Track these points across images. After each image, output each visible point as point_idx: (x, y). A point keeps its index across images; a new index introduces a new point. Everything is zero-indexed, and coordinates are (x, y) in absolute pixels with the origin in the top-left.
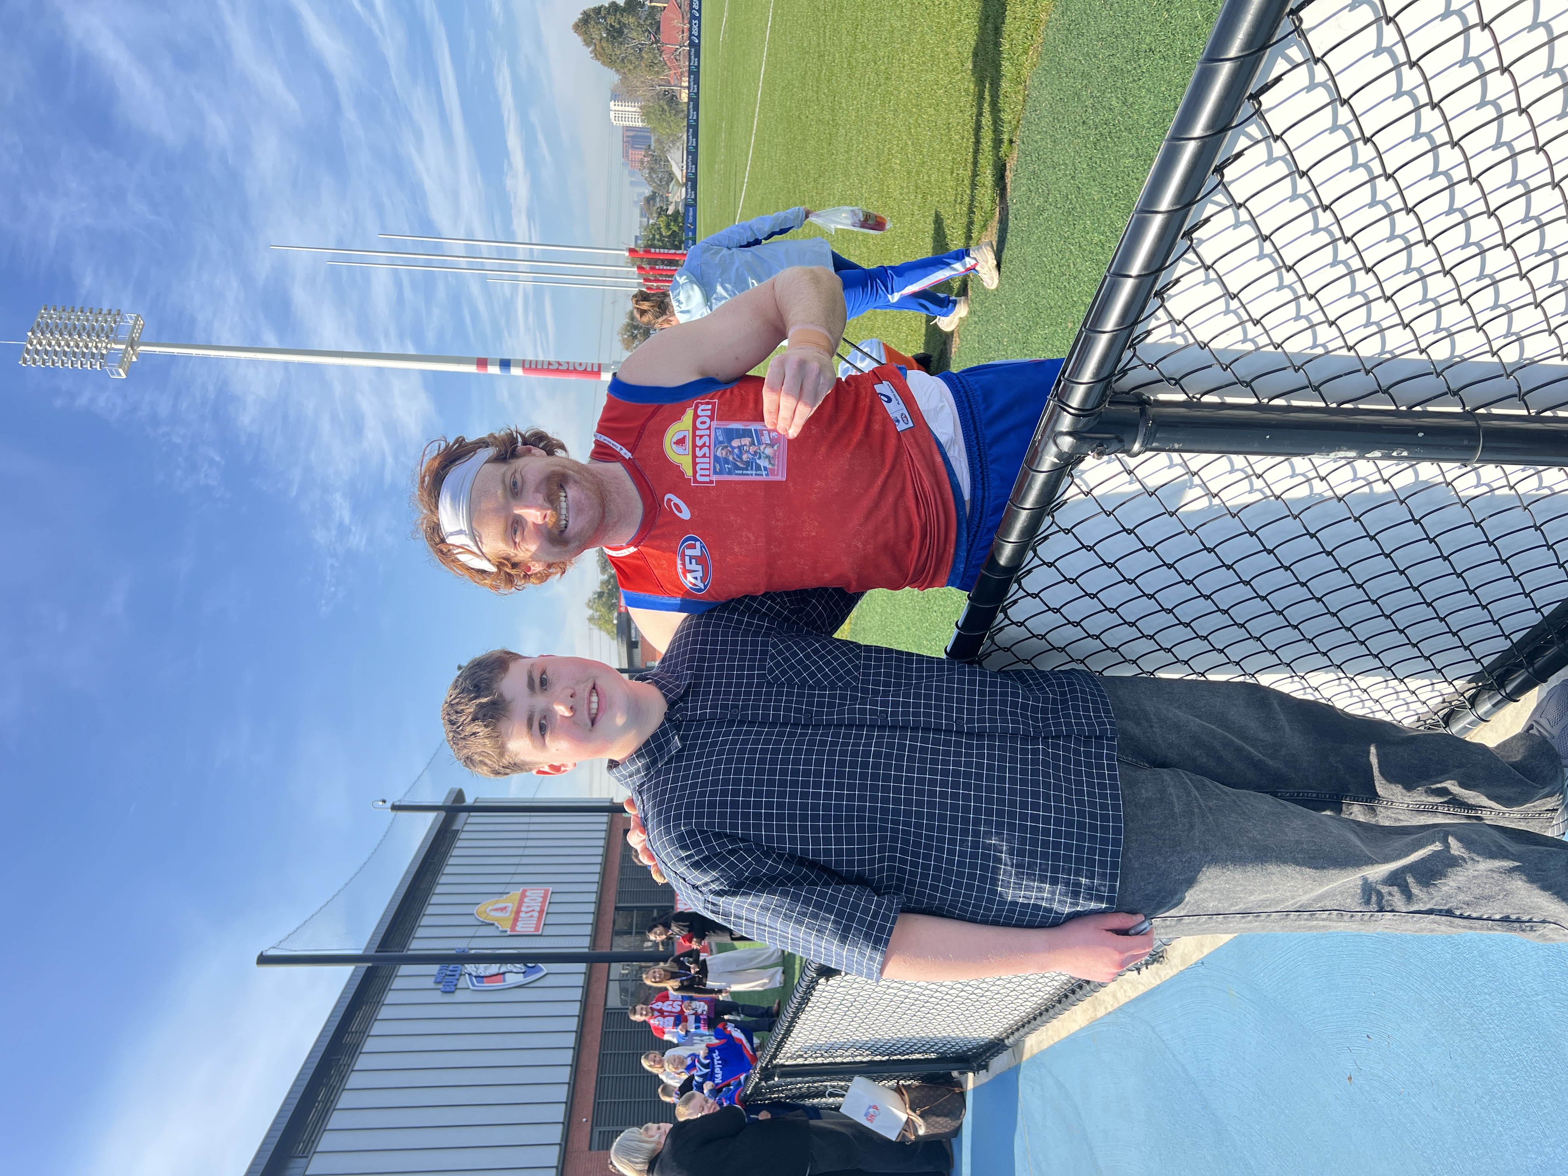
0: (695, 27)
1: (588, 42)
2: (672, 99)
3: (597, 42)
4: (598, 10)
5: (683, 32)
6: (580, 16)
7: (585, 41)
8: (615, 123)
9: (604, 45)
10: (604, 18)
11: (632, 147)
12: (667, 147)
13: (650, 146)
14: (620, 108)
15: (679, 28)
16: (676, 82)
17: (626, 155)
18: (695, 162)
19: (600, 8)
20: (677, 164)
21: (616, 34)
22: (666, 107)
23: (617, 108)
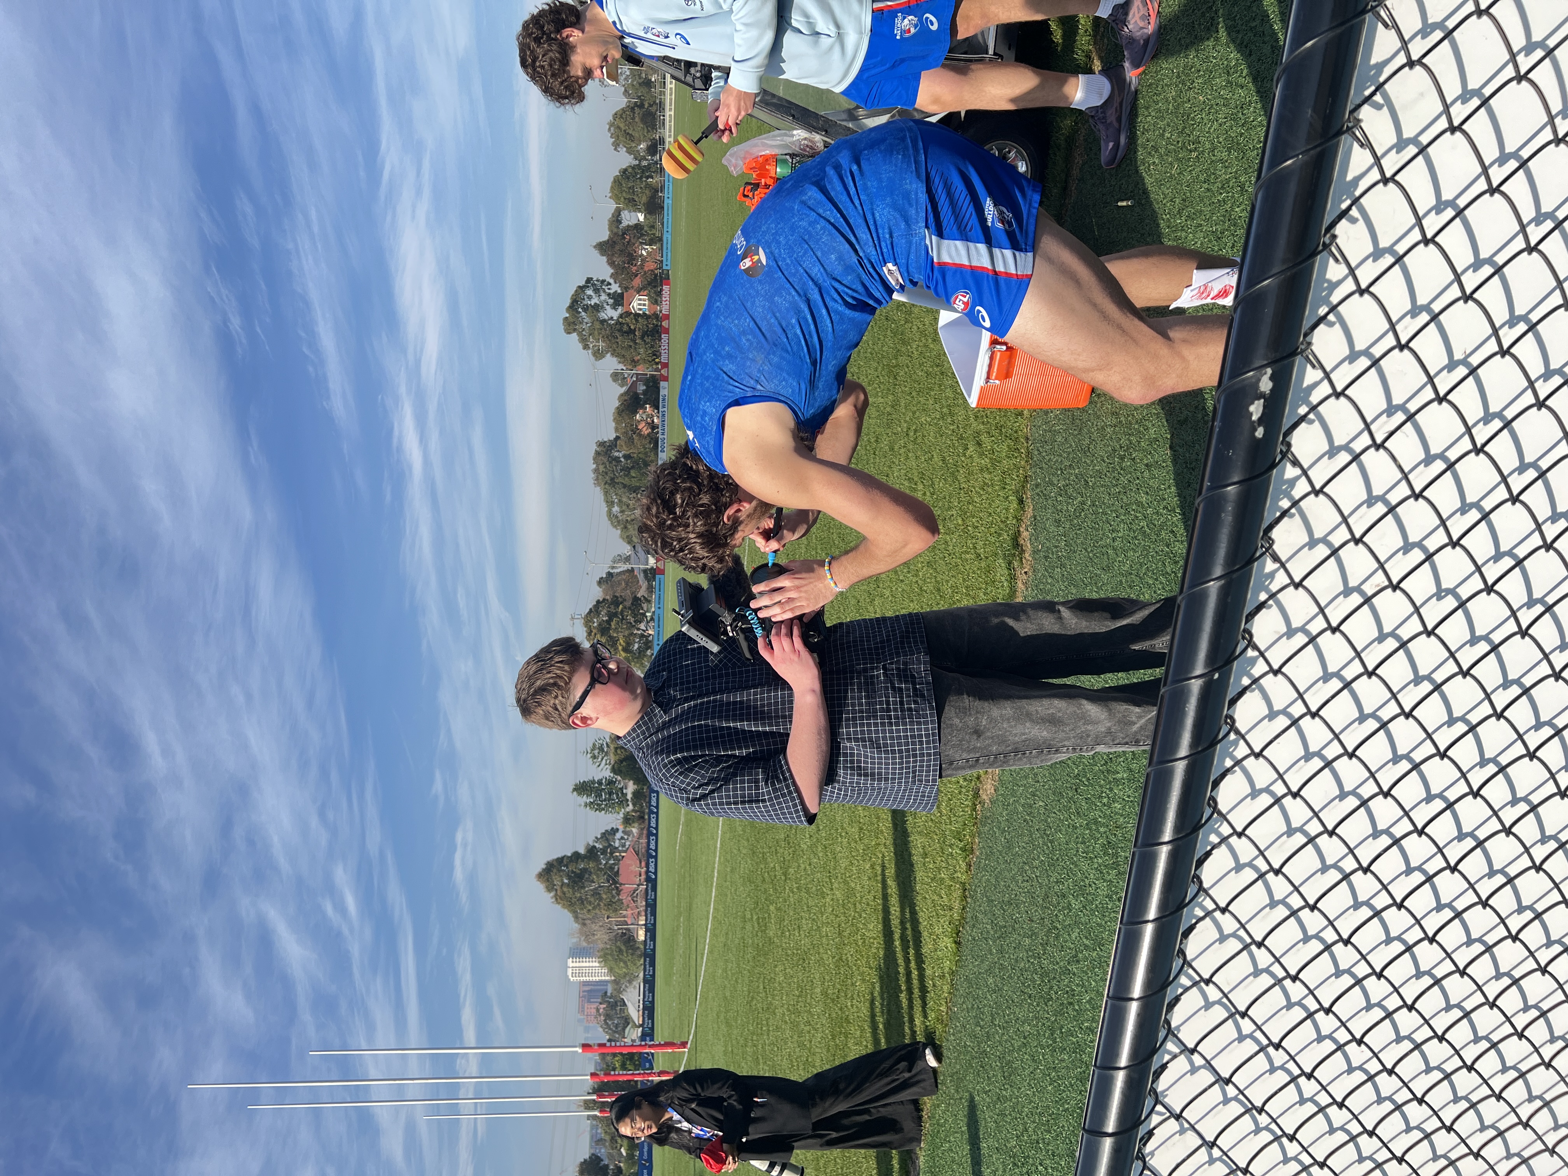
0: (652, 865)
1: (550, 888)
2: (628, 939)
3: (558, 888)
4: (560, 860)
5: (640, 875)
6: (544, 867)
7: (547, 887)
8: (572, 979)
9: (565, 889)
10: (567, 866)
11: (589, 1002)
12: (623, 986)
13: (606, 993)
14: (578, 965)
15: (636, 872)
16: (633, 921)
17: (581, 1010)
18: (652, 990)
19: (563, 858)
20: (633, 1005)
21: (578, 879)
22: (623, 948)
23: (574, 965)
